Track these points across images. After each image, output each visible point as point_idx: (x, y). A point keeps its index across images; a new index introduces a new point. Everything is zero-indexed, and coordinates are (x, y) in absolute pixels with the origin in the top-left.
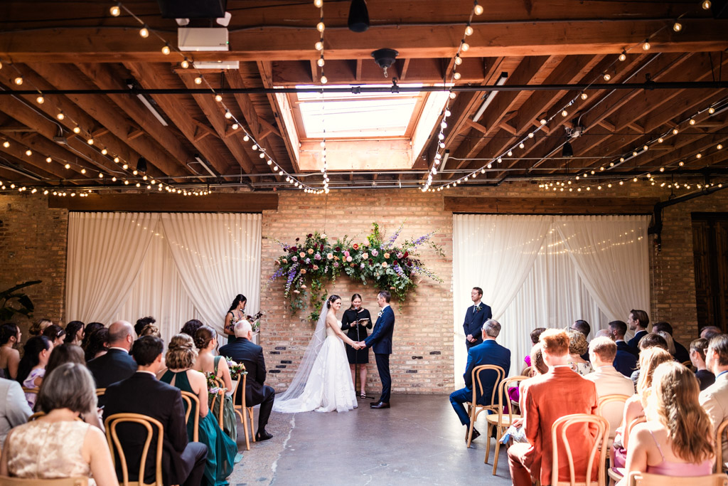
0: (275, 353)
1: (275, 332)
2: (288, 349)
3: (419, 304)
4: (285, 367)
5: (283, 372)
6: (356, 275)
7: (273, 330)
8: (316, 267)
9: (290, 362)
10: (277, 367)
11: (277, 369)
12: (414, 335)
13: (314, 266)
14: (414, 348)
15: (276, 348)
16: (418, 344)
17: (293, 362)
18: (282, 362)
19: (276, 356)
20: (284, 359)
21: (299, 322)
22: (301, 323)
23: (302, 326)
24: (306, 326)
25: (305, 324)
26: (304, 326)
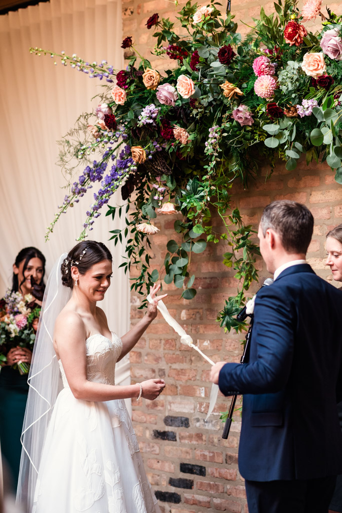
0: (162, 435)
1: (163, 365)
2: (195, 425)
4: (188, 485)
5: (187, 501)
7: (157, 360)
8: (182, 135)
9: (201, 471)
10: (172, 482)
11: (172, 490)
13: (178, 130)
15: (169, 420)
17: (209, 470)
18: (185, 468)
19: (167, 445)
20: (189, 459)
21: (219, 332)
22: (224, 339)
23: (228, 348)
24: (236, 346)
25: (234, 342)
26: (231, 349)
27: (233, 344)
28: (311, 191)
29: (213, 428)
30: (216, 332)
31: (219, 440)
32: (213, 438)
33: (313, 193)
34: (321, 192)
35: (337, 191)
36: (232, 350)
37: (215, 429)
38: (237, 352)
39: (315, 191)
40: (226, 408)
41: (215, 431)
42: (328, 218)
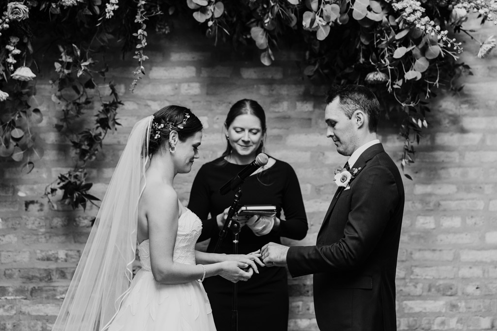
3: (473, 138)
6: (231, 26)
12: (456, 258)
14: (454, 306)
16: (471, 289)
21: (17, 209)
22: (24, 217)
23: (30, 226)
24: (41, 224)
25: (38, 220)
26: (34, 227)
27: (37, 223)
28: (152, 66)
29: (5, 314)
30: (12, 209)
31: (14, 326)
32: (5, 324)
33: (154, 69)
34: (164, 68)
35: (184, 69)
36: (36, 228)
37: (8, 314)
38: (43, 230)
39: (156, 66)
40: (28, 290)
41: (8, 316)
42: (172, 94)
